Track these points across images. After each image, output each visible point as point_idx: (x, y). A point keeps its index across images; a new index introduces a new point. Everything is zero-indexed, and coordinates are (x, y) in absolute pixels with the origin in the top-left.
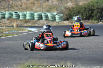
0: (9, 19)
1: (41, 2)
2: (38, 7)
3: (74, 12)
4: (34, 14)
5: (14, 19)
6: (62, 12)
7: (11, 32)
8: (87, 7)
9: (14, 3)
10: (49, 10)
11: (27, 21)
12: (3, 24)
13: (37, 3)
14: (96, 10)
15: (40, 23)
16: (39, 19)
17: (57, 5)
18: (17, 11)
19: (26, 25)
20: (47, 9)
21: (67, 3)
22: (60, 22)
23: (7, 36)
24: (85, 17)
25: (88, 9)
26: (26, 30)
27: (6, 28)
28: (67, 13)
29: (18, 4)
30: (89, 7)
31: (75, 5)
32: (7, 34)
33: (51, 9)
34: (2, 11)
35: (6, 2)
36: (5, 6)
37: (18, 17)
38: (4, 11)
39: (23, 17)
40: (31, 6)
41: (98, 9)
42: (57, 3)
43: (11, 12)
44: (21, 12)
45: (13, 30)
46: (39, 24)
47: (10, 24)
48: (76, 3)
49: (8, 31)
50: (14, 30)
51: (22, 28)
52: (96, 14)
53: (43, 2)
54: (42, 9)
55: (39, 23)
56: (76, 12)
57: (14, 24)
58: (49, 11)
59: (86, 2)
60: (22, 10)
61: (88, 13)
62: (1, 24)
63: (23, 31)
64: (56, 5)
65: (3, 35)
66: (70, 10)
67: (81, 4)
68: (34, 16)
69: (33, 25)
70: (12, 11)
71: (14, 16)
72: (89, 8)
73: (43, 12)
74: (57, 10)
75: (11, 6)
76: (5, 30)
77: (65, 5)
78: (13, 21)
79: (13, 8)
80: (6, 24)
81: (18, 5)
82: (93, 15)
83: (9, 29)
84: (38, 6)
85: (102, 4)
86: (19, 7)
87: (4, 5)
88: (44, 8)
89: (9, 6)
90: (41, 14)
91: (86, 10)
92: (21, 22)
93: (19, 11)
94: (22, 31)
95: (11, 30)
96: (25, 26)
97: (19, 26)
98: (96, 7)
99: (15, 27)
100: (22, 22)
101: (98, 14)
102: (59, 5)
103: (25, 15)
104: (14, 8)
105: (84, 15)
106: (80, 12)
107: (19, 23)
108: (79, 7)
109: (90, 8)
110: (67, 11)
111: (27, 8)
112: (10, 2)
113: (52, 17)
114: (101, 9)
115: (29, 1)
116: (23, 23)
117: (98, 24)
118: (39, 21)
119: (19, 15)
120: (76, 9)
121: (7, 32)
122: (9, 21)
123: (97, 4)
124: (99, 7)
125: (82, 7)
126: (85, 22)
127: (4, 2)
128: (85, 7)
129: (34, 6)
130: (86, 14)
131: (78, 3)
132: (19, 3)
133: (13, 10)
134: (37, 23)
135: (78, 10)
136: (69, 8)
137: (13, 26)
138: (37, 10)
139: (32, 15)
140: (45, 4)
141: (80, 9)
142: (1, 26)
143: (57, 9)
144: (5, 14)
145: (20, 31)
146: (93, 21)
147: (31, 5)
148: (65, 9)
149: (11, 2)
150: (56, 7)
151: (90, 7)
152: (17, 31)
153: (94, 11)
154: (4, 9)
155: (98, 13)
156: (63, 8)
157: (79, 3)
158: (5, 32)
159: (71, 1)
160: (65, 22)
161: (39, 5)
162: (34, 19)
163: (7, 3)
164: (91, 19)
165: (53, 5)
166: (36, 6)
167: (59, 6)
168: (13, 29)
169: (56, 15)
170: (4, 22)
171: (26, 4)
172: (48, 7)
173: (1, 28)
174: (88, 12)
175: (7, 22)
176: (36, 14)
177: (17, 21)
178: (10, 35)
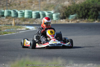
0: (8, 17)
1: (39, 1)
2: (35, 6)
3: (71, 10)
5: (13, 18)
6: (59, 11)
7: (9, 30)
9: (12, 1)
11: (25, 20)
12: (2, 23)
13: (35, 2)
14: (92, 9)
15: (38, 22)
16: (37, 18)
18: (16, 9)
19: (24, 23)
20: (44, 8)
21: (64, 2)
22: (57, 21)
23: (5, 34)
24: (81, 16)
25: (84, 8)
26: (24, 28)
27: (4, 26)
28: (64, 11)
30: (85, 6)
31: (72, 4)
32: (5, 32)
33: (48, 7)
34: (1, 9)
36: (4, 5)
37: (16, 15)
38: (3, 9)
39: (21, 16)
40: (29, 5)
41: (94, 8)
43: (10, 10)
44: (20, 10)
46: (36, 23)
47: (8, 22)
48: (73, 2)
49: (6, 29)
51: (20, 26)
52: (92, 13)
54: (39, 7)
55: (37, 22)
56: (72, 11)
57: (12, 22)
58: (46, 10)
60: (20, 8)
63: (21, 29)
64: (53, 3)
65: (1, 33)
66: (66, 8)
67: (77, 3)
68: (32, 14)
69: (31, 24)
71: (13, 15)
73: (40, 11)
74: (54, 8)
75: (10, 5)
76: (3, 28)
77: (62, 4)
78: (11, 19)
79: (11, 7)
80: (5, 23)
82: (89, 13)
83: (7, 27)
84: (36, 5)
85: (98, 3)
86: (17, 5)
87: (3, 3)
88: (42, 7)
89: (8, 4)
91: (83, 9)
92: (19, 20)
93: (17, 9)
94: (20, 29)
95: (10, 27)
97: (17, 24)
98: (92, 6)
99: (13, 25)
101: (94, 13)
103: (23, 14)
104: (12, 7)
105: (80, 14)
106: (77, 11)
107: (17, 21)
108: (75, 5)
109: (87, 7)
110: (64, 10)
111: (25, 7)
113: (49, 15)
114: (97, 8)
116: (22, 21)
117: (94, 22)
118: (37, 19)
119: (17, 13)
120: (72, 8)
121: (6, 30)
122: (7, 20)
123: (93, 3)
124: (95, 6)
126: (82, 21)
127: (3, 1)
128: (81, 6)
131: (74, 2)
132: (18, 2)
133: (11, 8)
134: (35, 22)
135: (75, 9)
137: (11, 24)
139: (30, 14)
140: (42, 3)
141: (77, 8)
144: (4, 13)
145: (18, 29)
146: (89, 20)
147: (29, 4)
148: (61, 8)
150: (53, 6)
151: (87, 5)
152: (15, 29)
153: (90, 10)
154: (3, 7)
155: (93, 11)
156: (59, 7)
158: (3, 30)
160: (62, 20)
161: (37, 3)
162: (32, 17)
163: (5, 1)
164: (87, 17)
165: (50, 4)
166: (33, 5)
167: (57, 5)
168: (12, 27)
169: (54, 13)
170: (3, 20)
171: (25, 3)
172: (45, 6)
176: (33, 13)
177: (16, 19)
178: (8, 33)
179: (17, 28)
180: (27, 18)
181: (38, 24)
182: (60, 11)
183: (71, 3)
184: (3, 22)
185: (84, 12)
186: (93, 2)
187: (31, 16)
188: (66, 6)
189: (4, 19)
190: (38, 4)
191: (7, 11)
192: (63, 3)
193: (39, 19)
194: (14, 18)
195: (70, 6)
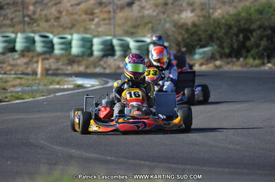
0: (26, 53)
1: (111, 10)
2: (102, 22)
3: (199, 35)
4: (91, 42)
5: (40, 54)
7: (29, 88)
8: (233, 23)
9: (39, 10)
10: (132, 30)
11: (72, 60)
12: (8, 68)
13: (101, 11)
14: (258, 32)
15: (109, 66)
16: (105, 56)
17: (153, 16)
18: (48, 32)
19: (69, 69)
20: (126, 28)
21: (181, 11)
23: (18, 98)
24: (227, 51)
25: (236, 29)
26: (68, 84)
27: (15, 79)
28: (180, 38)
29: (51, 14)
30: (237, 24)
32: (16, 95)
33: (136, 27)
34: (8, 32)
35: (18, 9)
36: (16, 20)
37: (49, 48)
38: (13, 32)
39: (62, 49)
40: (85, 21)
41: (262, 30)
42: (154, 11)
43: (32, 35)
44: (58, 34)
45: (34, 82)
46: (105, 68)
47: (27, 68)
48: (204, 13)
49: (21, 85)
50: (35, 84)
51: (57, 79)
52: (258, 42)
53: (115, 8)
54: (112, 27)
55: (105, 66)
56: (203, 36)
57: (38, 67)
58: (131, 34)
59: (232, 11)
60: (61, 29)
61: (237, 40)
62: (4, 66)
63: (62, 87)
64: (150, 16)
65: (6, 97)
66: (187, 30)
67: (218, 14)
68: (92, 45)
69: (89, 71)
70: (34, 32)
71: (39, 47)
72: (240, 25)
73: (115, 36)
74: (153, 31)
75: (32, 19)
76: (11, 83)
77: (176, 17)
78: (35, 59)
79: (35, 25)
80: (17, 68)
81: (49, 17)
83: (23, 82)
84: (104, 19)
85: (273, 15)
86: (52, 20)
87: (13, 16)
88: (119, 26)
89: (26, 19)
90: (111, 40)
91: (232, 31)
92: (57, 62)
93: (52, 33)
94: (58, 87)
95: (30, 82)
96: (68, 72)
97: (50, 72)
98: (258, 23)
99: (39, 76)
100: (60, 63)
101: (264, 43)
102: (158, 18)
103: (68, 45)
104: (38, 25)
105: (225, 44)
106: (215, 36)
107: (52, 64)
108: (211, 22)
109: (242, 26)
110: (181, 34)
111: (73, 26)
112: (27, 8)
113: (139, 48)
114: (270, 27)
115: (79, 7)
116: (62, 65)
117: (263, 68)
118: (105, 59)
119: (51, 42)
120: (203, 28)
121: (19, 89)
122: (25, 60)
123: (260, 16)
124: (266, 23)
125: (219, 23)
126: (228, 63)
127: (13, 9)
128: (228, 23)
129: (93, 20)
130: (232, 41)
131: (209, 13)
132: (54, 11)
133: (35, 28)
134: (99, 66)
135: (210, 32)
136: (185, 27)
137: (35, 73)
138: (100, 29)
139: (87, 44)
140: (121, 15)
141: (216, 28)
142: (3, 72)
143: (152, 28)
144: (14, 41)
145: (51, 87)
146: (249, 60)
147: (84, 17)
148: (174, 29)
149: (31, 8)
150: (149, 22)
151: (242, 22)
152: (46, 85)
153: (253, 36)
154: (13, 26)
155: (261, 39)
156: (168, 26)
157: (213, 13)
158: (12, 89)
159: (190, 8)
161: (106, 16)
162: (91, 54)
163: (19, 11)
164: (245, 54)
165: (143, 17)
166: (96, 20)
167: (160, 20)
168: (35, 80)
170: (11, 62)
171: (72, 14)
172: (129, 23)
173: (1, 79)
174: (235, 38)
175: (19, 62)
176: (96, 41)
177: (47, 59)
178: (24, 96)
179: (51, 84)
180: (77, 56)
181: (108, 71)
182: (168, 36)
183: (199, 16)
184: (12, 65)
185: (234, 40)
186: (260, 12)
187: (89, 51)
188: (187, 24)
189: (16, 59)
190: (110, 19)
191: (24, 35)
192: (178, 14)
193: (110, 60)
194: (43, 56)
195: (197, 22)
